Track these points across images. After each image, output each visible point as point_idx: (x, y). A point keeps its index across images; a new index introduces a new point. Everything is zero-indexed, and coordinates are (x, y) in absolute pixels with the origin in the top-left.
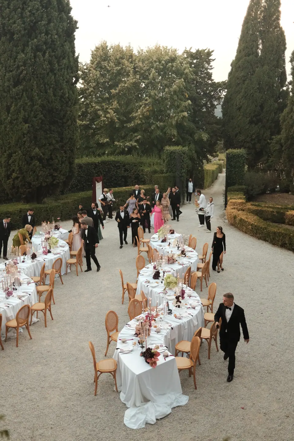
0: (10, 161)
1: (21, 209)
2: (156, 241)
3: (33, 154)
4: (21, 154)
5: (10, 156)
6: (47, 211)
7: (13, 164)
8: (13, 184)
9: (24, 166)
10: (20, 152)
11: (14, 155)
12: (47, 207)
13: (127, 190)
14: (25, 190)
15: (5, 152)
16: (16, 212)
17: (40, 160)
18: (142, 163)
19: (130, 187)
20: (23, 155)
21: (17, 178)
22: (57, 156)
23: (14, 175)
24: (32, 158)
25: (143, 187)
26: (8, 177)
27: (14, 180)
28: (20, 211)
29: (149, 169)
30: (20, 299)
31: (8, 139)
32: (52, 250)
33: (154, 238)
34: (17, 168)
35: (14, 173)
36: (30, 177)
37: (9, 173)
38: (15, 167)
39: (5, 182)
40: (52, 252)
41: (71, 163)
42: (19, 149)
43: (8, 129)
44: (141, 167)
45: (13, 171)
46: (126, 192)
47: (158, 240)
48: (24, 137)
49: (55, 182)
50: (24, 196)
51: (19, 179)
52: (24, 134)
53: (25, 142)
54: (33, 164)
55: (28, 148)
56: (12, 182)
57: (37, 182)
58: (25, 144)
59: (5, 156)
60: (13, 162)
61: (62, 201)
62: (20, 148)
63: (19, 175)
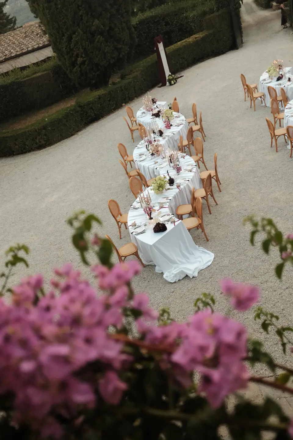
0: (72, 45)
1: (99, 95)
2: (270, 82)
3: (93, 28)
4: (81, 33)
5: (70, 39)
6: (122, 90)
7: (76, 47)
8: (81, 71)
9: (88, 46)
10: (79, 30)
11: (74, 36)
12: (121, 87)
13: (184, 44)
14: (94, 74)
15: (63, 35)
16: (96, 100)
17: (101, 34)
18: (183, 8)
19: (184, 41)
20: (84, 33)
21: (83, 63)
22: (115, 24)
23: (80, 60)
24: (93, 35)
25: (198, 36)
26: (73, 64)
27: (80, 67)
28: (99, 98)
29: (195, 13)
30: (191, 172)
31: (63, 19)
32: (171, 123)
33: (265, 80)
34: (82, 50)
35: (79, 58)
36: (97, 57)
37: (73, 59)
38: (79, 50)
39: (71, 72)
40: (172, 124)
41: (129, 29)
42: (77, 27)
43: (59, 6)
44: (183, 14)
45: (77, 56)
46: (184, 46)
47: (270, 80)
48: (80, 10)
49: (121, 56)
50: (94, 81)
51: (86, 63)
52: (78, 6)
53: (82, 16)
54: (97, 40)
55: (87, 22)
56: (79, 69)
57: (105, 62)
58: (82, 19)
59: (65, 40)
60: (75, 45)
61: (131, 76)
62: (78, 25)
63: (85, 59)
